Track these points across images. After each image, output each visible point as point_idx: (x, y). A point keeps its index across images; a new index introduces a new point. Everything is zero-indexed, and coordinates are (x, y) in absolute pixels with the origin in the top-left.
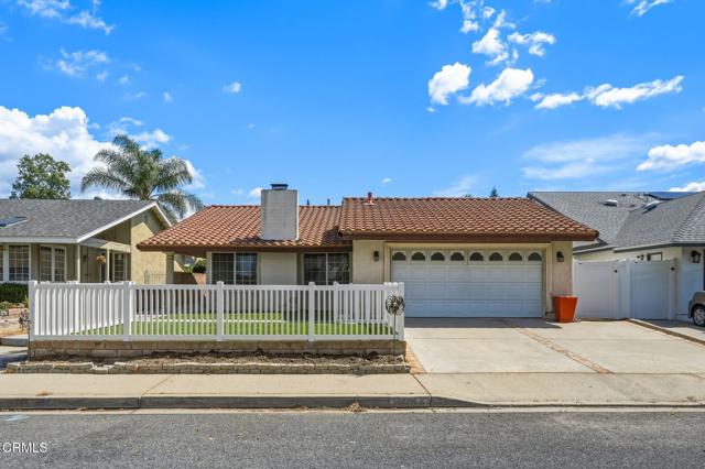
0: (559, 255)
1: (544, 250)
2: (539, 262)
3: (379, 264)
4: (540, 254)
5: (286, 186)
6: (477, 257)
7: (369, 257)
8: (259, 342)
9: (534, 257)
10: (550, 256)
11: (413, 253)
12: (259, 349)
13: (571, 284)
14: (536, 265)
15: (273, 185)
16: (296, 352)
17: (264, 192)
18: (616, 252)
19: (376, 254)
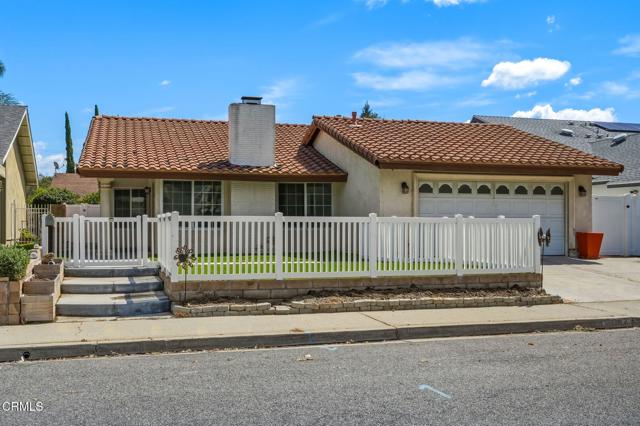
0: (581, 190)
1: (567, 184)
2: (559, 197)
3: (407, 197)
4: (563, 188)
5: (259, 99)
6: (503, 190)
7: (396, 189)
8: (413, 278)
9: (557, 191)
10: (573, 191)
11: (440, 185)
12: (413, 286)
13: (590, 220)
14: (559, 199)
15: (243, 98)
16: (447, 286)
17: (234, 107)
18: (609, 187)
19: (404, 185)
